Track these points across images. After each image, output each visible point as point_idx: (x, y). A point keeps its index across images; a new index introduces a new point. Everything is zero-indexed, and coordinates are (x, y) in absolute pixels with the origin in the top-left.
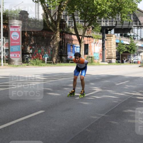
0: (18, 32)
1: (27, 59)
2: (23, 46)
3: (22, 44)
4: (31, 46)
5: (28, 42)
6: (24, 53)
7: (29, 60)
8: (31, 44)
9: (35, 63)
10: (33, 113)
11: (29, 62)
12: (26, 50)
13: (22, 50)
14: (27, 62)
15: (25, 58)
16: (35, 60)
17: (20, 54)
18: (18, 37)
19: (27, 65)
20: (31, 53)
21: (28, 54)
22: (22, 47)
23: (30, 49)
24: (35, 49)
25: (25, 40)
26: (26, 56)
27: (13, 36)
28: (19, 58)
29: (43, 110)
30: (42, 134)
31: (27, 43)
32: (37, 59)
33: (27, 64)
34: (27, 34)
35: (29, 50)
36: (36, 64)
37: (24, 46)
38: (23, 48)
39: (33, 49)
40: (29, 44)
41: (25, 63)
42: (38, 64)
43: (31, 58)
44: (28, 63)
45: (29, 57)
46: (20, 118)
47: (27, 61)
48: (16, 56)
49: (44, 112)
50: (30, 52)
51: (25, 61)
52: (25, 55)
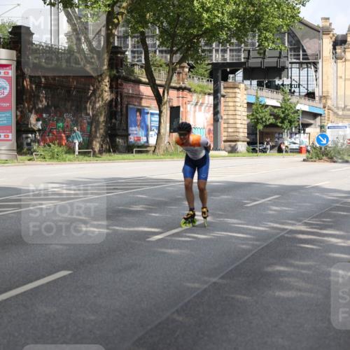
0: (8, 79)
1: (29, 144)
2: (19, 113)
3: (17, 109)
4: (39, 113)
5: (32, 103)
6: (22, 129)
7: (35, 146)
8: (39, 108)
9: (47, 155)
10: (44, 276)
11: (34, 151)
12: (26, 122)
13: (18, 123)
14: (30, 152)
15: (25, 143)
16: (50, 146)
17: (11, 132)
18: (6, 92)
19: (29, 160)
20: (39, 130)
21: (33, 131)
22: (17, 116)
23: (38, 120)
24: (50, 120)
25: (24, 97)
26: (27, 138)
28: (10, 143)
29: (69, 270)
30: (65, 328)
31: (28, 107)
32: (54, 144)
33: (29, 157)
34: (28, 83)
35: (34, 122)
36: (52, 157)
37: (21, 112)
38: (19, 117)
39: (44, 121)
40: (34, 107)
41: (25, 154)
42: (56, 156)
43: (39, 142)
44: (32, 154)
45: (35, 141)
46: (11, 289)
47: (29, 150)
48: (2, 138)
49: (70, 274)
50: (36, 128)
51: (25, 150)
52: (24, 136)
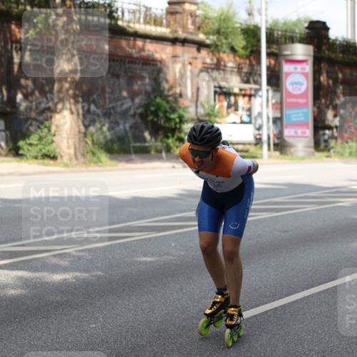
0: (306, 75)
1: (326, 141)
2: (316, 110)
3: (314, 104)
5: (329, 99)
6: (319, 125)
7: (332, 143)
8: (337, 104)
11: (332, 148)
12: (323, 118)
13: (315, 120)
14: (327, 149)
15: (322, 140)
17: (308, 127)
18: (304, 88)
19: (327, 157)
20: (336, 127)
21: (330, 128)
22: (314, 112)
23: (335, 116)
25: (321, 93)
26: (324, 134)
27: (292, 84)
28: (307, 139)
31: (325, 103)
33: (326, 154)
34: (325, 78)
35: (331, 118)
37: (318, 108)
38: (316, 114)
40: (331, 103)
41: (322, 151)
44: (329, 151)
45: (333, 137)
46: (312, 287)
47: (326, 146)
48: (299, 134)
50: (333, 125)
51: (322, 147)
52: (321, 132)
